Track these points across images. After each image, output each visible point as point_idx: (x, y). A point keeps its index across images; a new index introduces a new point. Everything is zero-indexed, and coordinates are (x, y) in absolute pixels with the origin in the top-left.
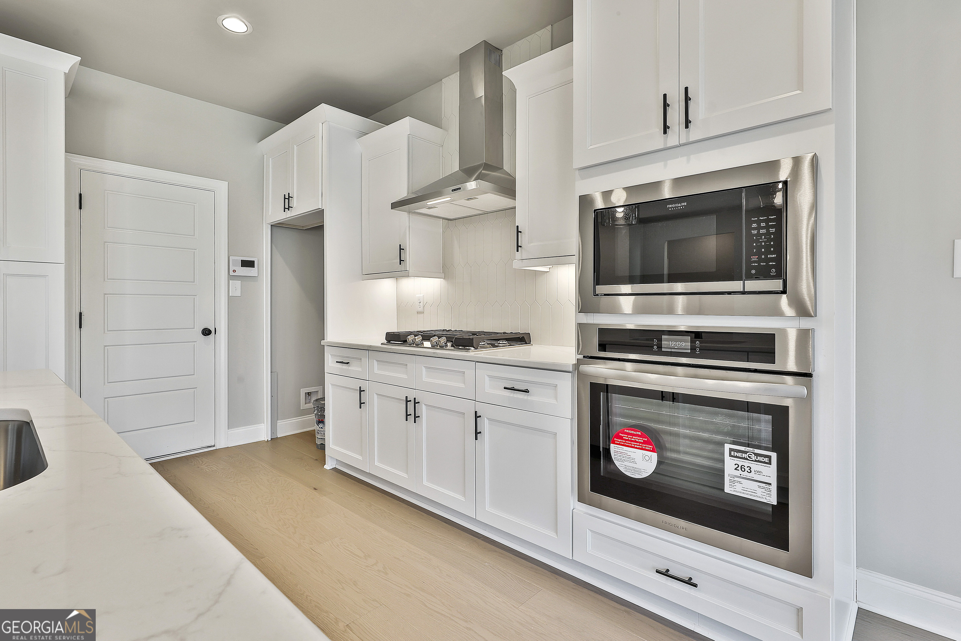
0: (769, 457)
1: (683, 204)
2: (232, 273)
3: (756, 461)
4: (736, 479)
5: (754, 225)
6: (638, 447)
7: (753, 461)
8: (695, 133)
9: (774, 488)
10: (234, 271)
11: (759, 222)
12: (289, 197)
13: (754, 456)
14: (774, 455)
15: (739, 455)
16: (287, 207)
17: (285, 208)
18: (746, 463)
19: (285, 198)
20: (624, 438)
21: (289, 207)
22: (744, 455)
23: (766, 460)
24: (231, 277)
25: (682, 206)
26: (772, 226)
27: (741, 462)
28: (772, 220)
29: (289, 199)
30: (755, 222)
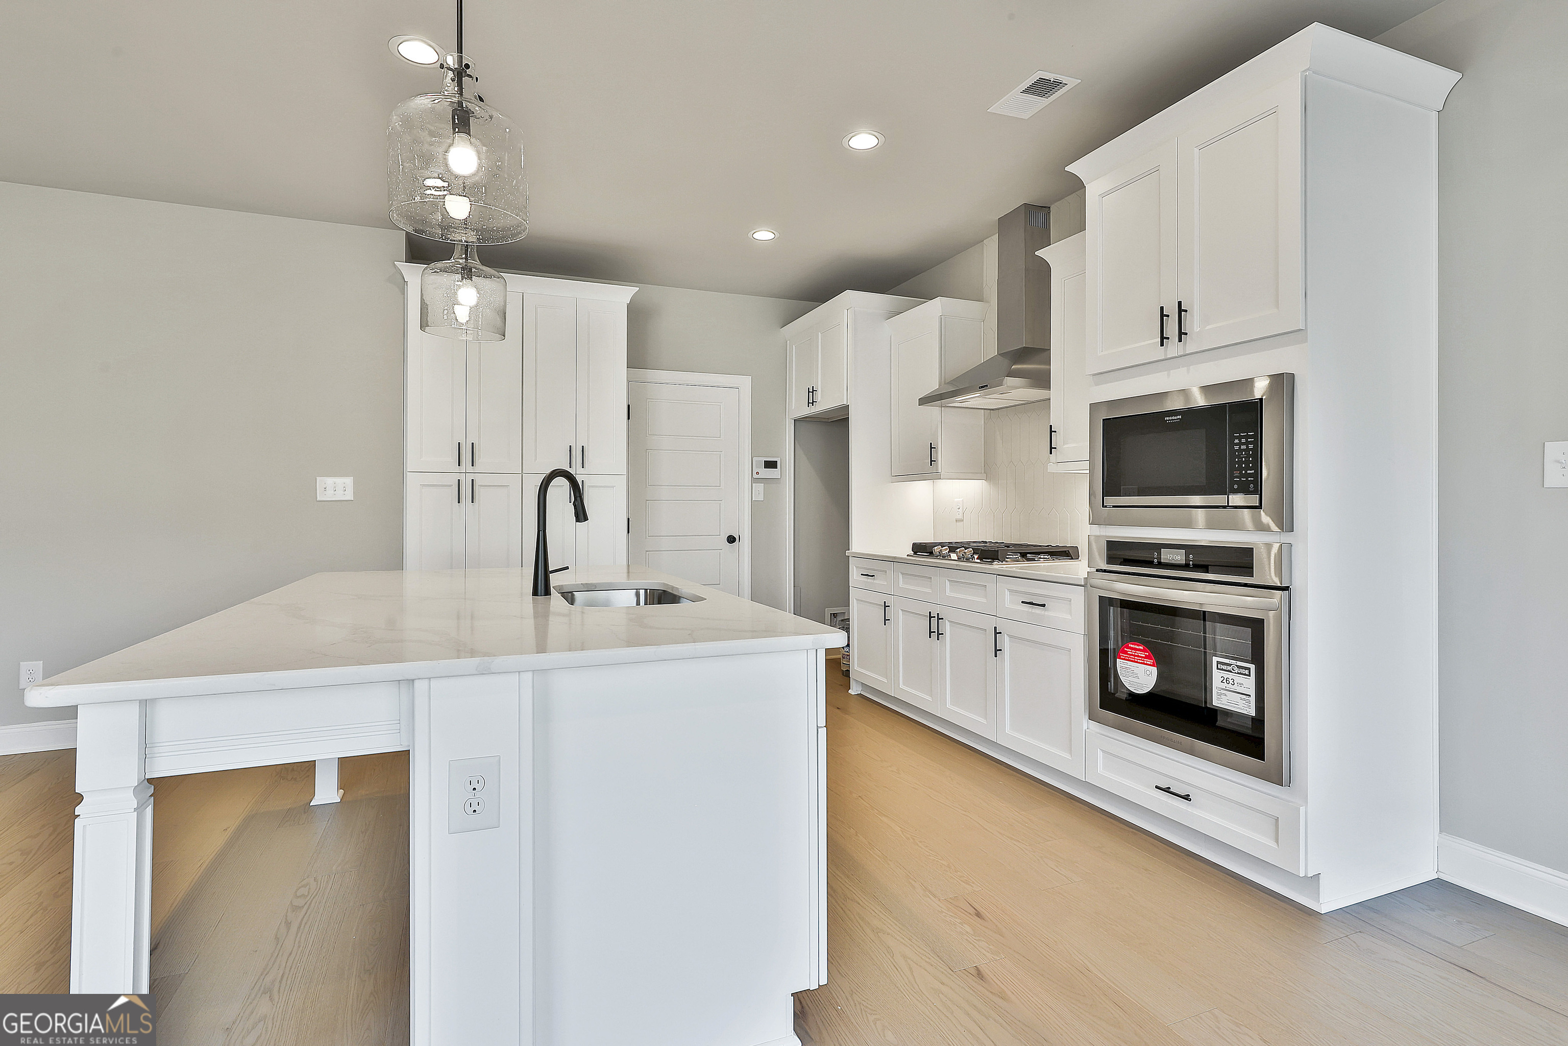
0: (1249, 669)
1: (1178, 417)
2: (755, 476)
3: (1238, 673)
4: (1223, 692)
5: (1237, 441)
6: (1140, 661)
7: (1236, 673)
8: (1190, 344)
9: (1253, 699)
10: (757, 473)
11: (1240, 438)
12: (813, 390)
13: (1236, 668)
14: (1252, 667)
15: (1224, 667)
16: (811, 401)
17: (809, 403)
18: (1230, 676)
19: (809, 392)
20: (1128, 652)
21: (813, 401)
22: (1229, 668)
23: (1247, 672)
24: (755, 480)
25: (1178, 419)
26: (1251, 443)
27: (1226, 675)
28: (1251, 437)
29: (813, 392)
30: (1237, 438)
